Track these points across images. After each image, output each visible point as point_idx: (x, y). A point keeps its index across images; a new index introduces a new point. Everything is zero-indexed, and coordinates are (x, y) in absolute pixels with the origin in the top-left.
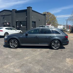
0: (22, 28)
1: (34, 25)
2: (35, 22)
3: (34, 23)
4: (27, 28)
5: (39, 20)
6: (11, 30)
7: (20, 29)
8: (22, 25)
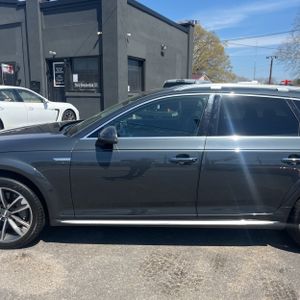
0: (78, 90)
1: (139, 77)
2: (141, 63)
3: (136, 68)
4: (101, 89)
5: (162, 54)
6: (20, 100)
7: (67, 94)
8: (75, 78)
